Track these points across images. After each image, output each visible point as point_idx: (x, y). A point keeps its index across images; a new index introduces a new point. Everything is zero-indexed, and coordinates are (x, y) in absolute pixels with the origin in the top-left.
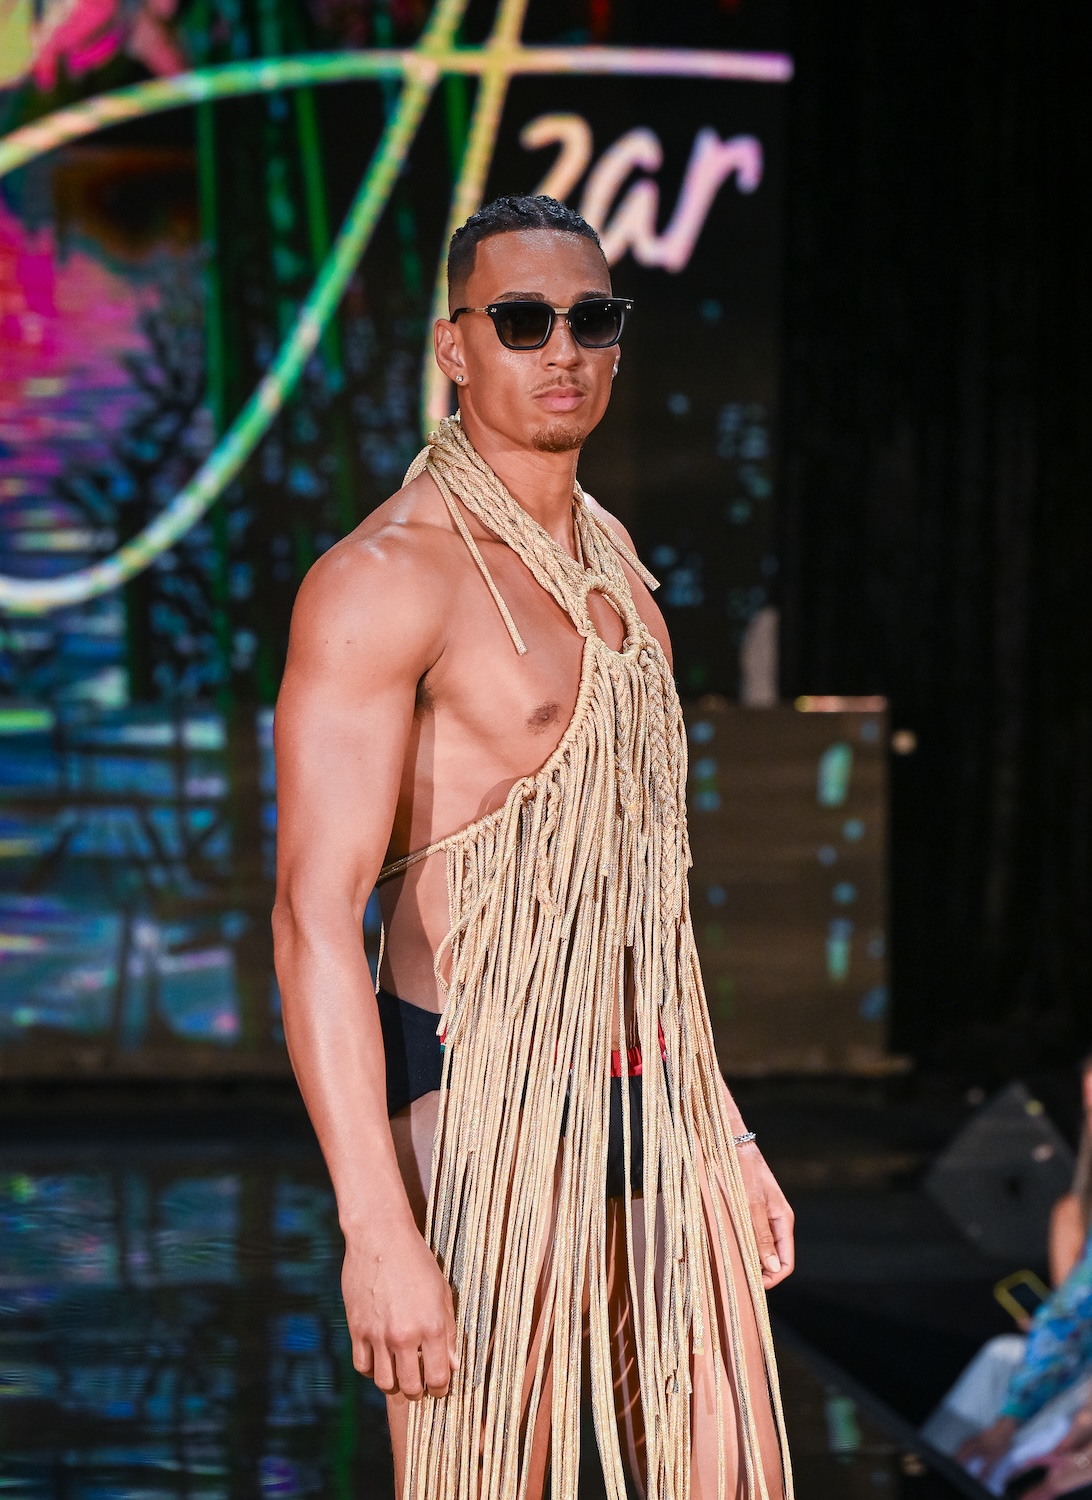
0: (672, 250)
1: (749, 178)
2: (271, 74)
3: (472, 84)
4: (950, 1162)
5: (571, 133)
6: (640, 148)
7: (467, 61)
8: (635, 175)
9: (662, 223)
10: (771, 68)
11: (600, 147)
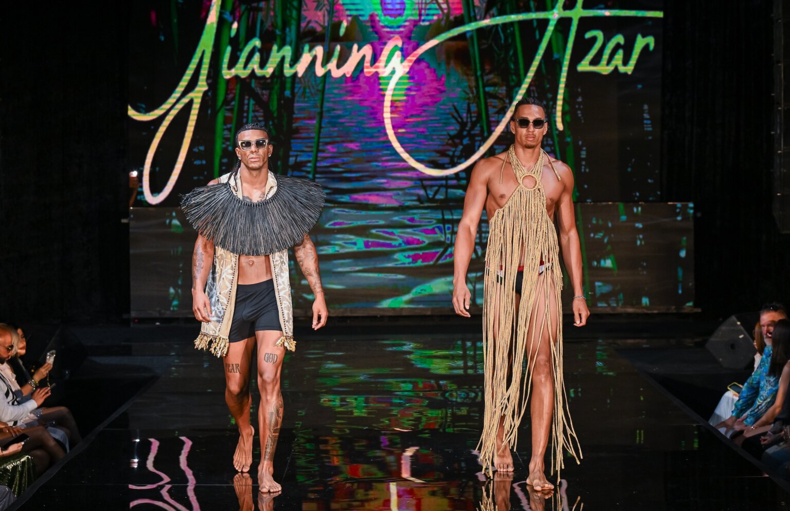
0: (629, 69)
1: (652, 47)
2: (514, 18)
3: (569, 21)
4: (713, 339)
5: (599, 35)
6: (619, 39)
7: (568, 14)
8: (618, 47)
9: (625, 62)
10: (659, 14)
11: (607, 39)
